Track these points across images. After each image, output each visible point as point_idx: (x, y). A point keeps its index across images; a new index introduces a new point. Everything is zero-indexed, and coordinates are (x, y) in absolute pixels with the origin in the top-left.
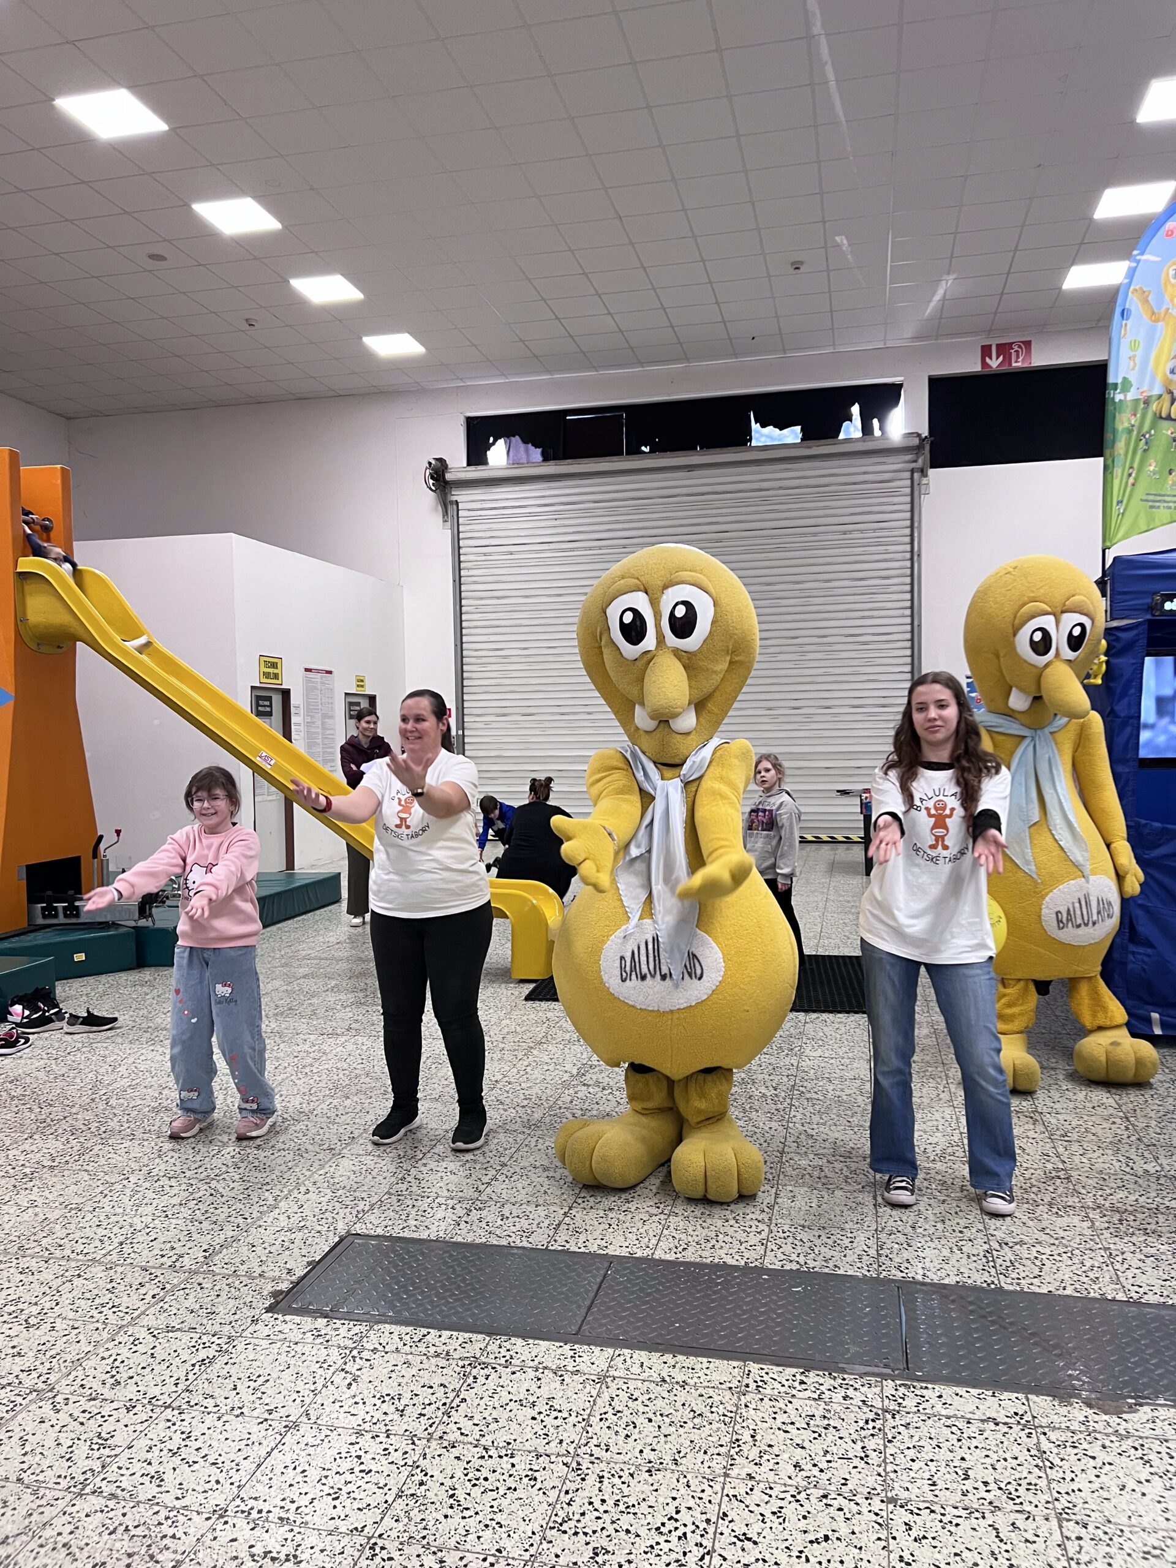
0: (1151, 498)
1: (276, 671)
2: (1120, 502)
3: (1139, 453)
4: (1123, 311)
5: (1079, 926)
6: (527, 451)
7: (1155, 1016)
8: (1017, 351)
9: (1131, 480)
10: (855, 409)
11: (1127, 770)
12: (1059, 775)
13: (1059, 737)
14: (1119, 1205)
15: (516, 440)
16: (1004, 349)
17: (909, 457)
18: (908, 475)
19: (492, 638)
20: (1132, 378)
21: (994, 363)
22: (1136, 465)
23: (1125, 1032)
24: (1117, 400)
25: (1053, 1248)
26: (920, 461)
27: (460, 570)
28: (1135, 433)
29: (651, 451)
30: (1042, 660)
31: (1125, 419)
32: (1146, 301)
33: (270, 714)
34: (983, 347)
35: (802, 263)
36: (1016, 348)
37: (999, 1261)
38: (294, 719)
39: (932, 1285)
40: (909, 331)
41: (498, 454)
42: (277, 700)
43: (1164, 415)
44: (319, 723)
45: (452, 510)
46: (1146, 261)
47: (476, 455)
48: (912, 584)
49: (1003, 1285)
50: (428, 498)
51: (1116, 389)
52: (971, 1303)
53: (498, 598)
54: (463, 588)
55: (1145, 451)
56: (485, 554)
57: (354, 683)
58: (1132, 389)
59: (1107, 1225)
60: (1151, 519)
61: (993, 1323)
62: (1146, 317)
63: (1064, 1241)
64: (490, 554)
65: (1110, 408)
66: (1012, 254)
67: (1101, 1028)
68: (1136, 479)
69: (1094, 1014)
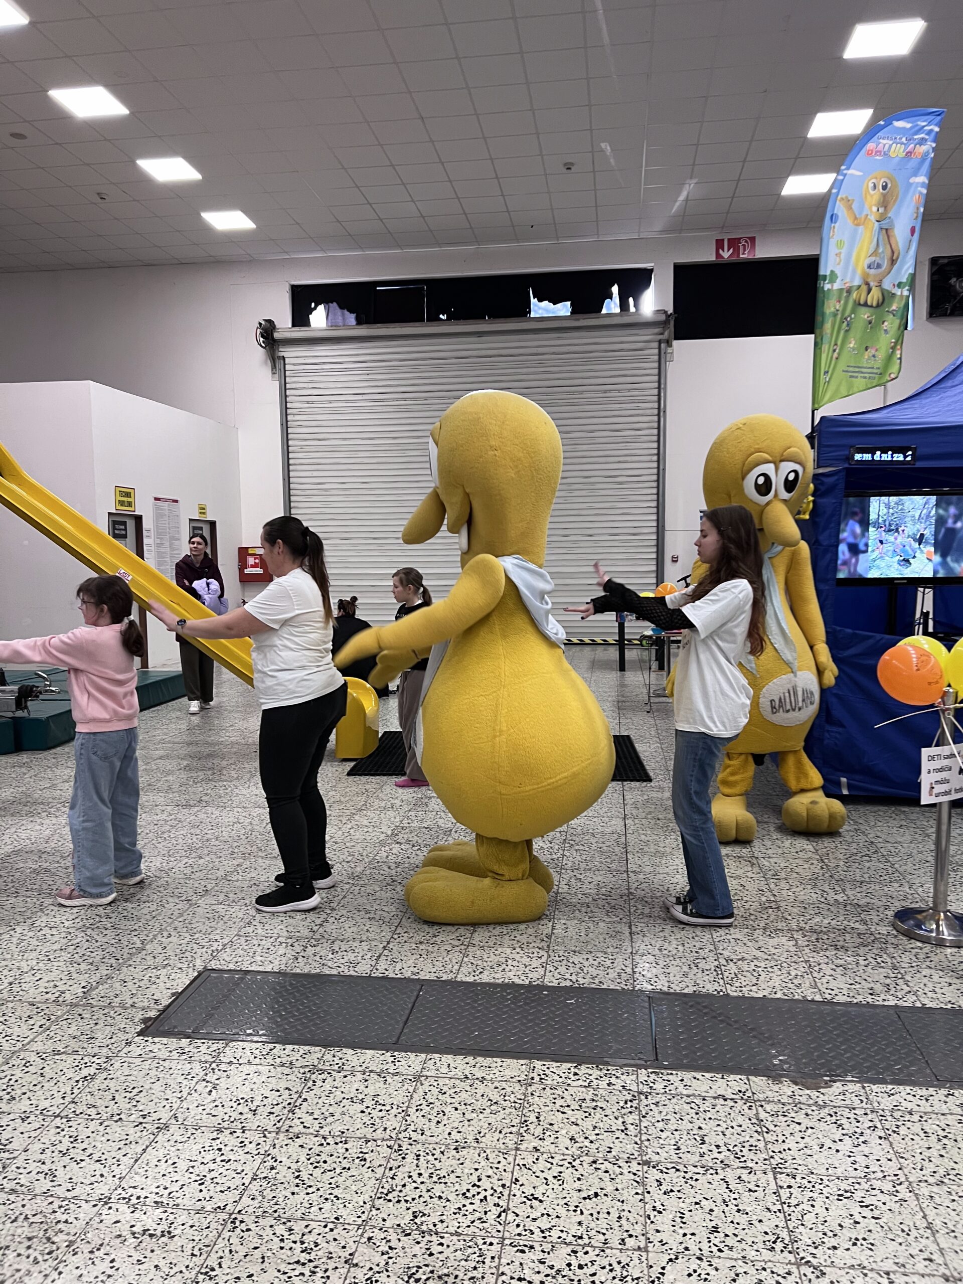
0: (851, 369)
1: (129, 500)
2: (826, 372)
3: (842, 333)
4: (832, 215)
5: (788, 711)
6: (343, 315)
7: (844, 780)
8: (744, 245)
9: (835, 355)
10: (615, 289)
11: (827, 588)
12: (775, 591)
13: (775, 561)
14: (817, 927)
15: (334, 305)
16: (734, 243)
17: (657, 330)
18: (656, 345)
19: (315, 474)
20: (838, 272)
21: (726, 254)
22: (839, 343)
23: (821, 793)
24: (826, 289)
25: (767, 962)
26: (666, 333)
27: (287, 415)
28: (839, 316)
29: (448, 319)
30: (764, 500)
31: (831, 305)
32: (850, 208)
33: (125, 536)
34: (717, 241)
35: (572, 164)
36: (743, 243)
37: (726, 974)
38: (146, 541)
39: (676, 994)
40: (658, 226)
41: (319, 317)
42: (131, 525)
43: (862, 302)
44: (167, 544)
45: (280, 364)
46: (852, 175)
47: (300, 318)
48: (659, 435)
49: (729, 992)
50: (259, 353)
51: (825, 280)
52: (705, 1007)
53: (319, 440)
54: (290, 430)
55: (847, 331)
56: (308, 403)
57: (197, 511)
58: (838, 280)
59: (807, 943)
60: (850, 386)
61: (722, 1021)
62: (850, 221)
63: (775, 957)
64: (313, 402)
65: (820, 295)
66: (741, 164)
67: (803, 791)
68: (839, 354)
69: (798, 780)
